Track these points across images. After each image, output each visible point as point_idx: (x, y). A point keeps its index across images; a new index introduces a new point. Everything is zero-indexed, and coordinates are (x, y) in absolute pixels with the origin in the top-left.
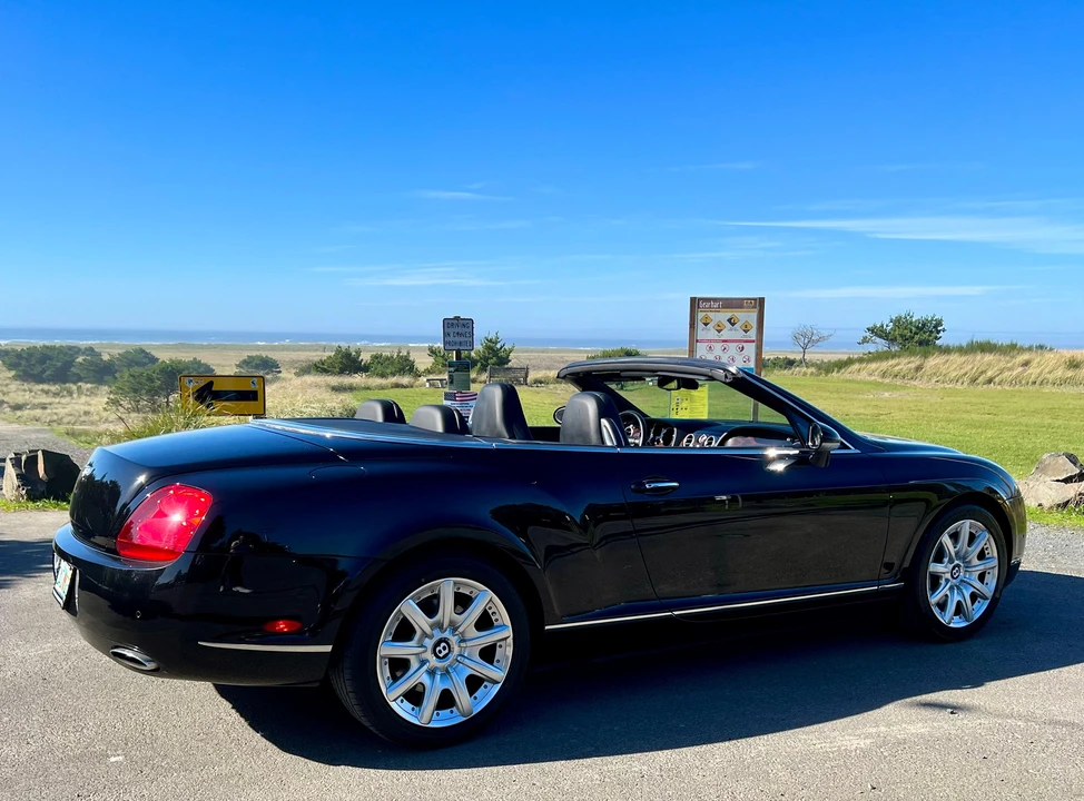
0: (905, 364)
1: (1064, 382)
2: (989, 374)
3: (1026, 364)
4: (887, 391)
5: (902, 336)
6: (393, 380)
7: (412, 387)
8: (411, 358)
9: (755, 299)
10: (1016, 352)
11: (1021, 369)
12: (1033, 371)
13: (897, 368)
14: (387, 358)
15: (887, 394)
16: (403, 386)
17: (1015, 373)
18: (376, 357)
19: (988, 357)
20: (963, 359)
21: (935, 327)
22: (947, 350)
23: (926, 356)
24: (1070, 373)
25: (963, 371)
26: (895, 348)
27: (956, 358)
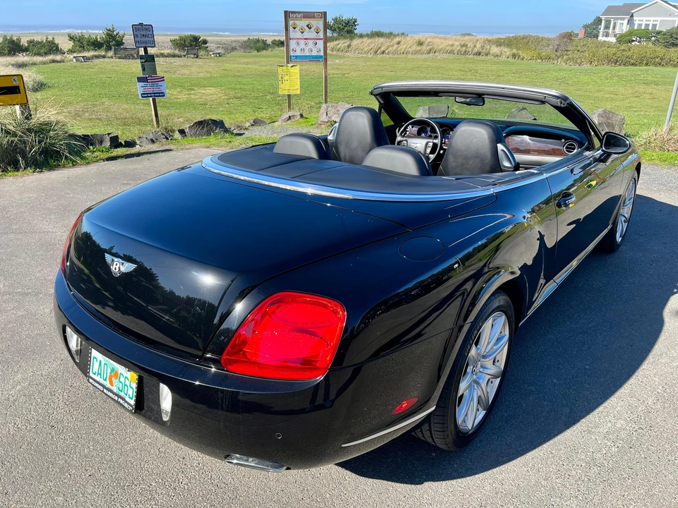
0: (342, 43)
1: (416, 52)
2: (382, 49)
3: (399, 43)
4: (337, 59)
5: (339, 28)
6: (51, 57)
7: (64, 62)
8: (56, 42)
9: (321, 13)
10: (392, 37)
11: (396, 46)
12: (402, 47)
13: (339, 46)
14: (40, 43)
15: (337, 61)
16: (58, 62)
17: (394, 48)
18: (30, 42)
19: (382, 40)
20: (370, 41)
21: (354, 23)
22: (361, 36)
23: (352, 39)
24: (419, 48)
25: (370, 47)
26: (335, 35)
27: (365, 39)
